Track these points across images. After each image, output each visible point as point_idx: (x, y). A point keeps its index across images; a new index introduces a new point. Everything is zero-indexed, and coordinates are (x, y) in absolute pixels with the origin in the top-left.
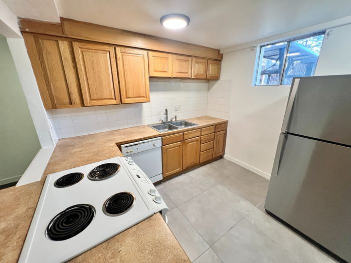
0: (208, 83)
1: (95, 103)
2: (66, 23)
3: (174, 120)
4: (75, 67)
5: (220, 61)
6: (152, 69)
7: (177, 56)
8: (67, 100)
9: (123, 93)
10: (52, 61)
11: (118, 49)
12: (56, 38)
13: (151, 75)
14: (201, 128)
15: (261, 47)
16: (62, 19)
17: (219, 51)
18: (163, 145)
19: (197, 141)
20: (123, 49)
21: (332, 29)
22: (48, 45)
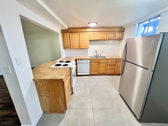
0: (119, 41)
1: (73, 48)
2: (69, 29)
3: (100, 56)
4: (70, 39)
5: (124, 31)
6: (90, 37)
7: (100, 32)
8: (67, 47)
9: (81, 45)
10: (65, 37)
11: (80, 33)
12: (66, 32)
13: (90, 39)
14: (108, 59)
15: (139, 24)
16: (68, 28)
17: (122, 27)
18: (90, 62)
19: (106, 64)
20: (81, 32)
21: (163, 14)
22: (65, 34)
